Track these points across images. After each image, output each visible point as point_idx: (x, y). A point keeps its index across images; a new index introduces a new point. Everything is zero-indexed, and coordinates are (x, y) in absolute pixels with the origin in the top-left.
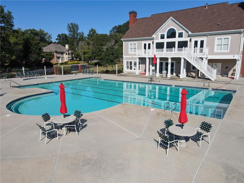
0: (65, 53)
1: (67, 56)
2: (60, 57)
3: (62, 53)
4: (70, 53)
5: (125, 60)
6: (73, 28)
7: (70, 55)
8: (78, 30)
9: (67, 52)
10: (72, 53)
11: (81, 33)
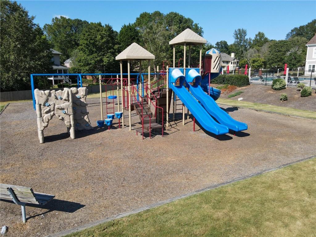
0: (231, 63)
1: (232, 65)
2: (225, 66)
3: (228, 62)
4: (235, 62)
5: (308, 63)
6: (240, 34)
7: (235, 64)
8: (246, 36)
9: (233, 61)
10: (238, 62)
11: (248, 39)
